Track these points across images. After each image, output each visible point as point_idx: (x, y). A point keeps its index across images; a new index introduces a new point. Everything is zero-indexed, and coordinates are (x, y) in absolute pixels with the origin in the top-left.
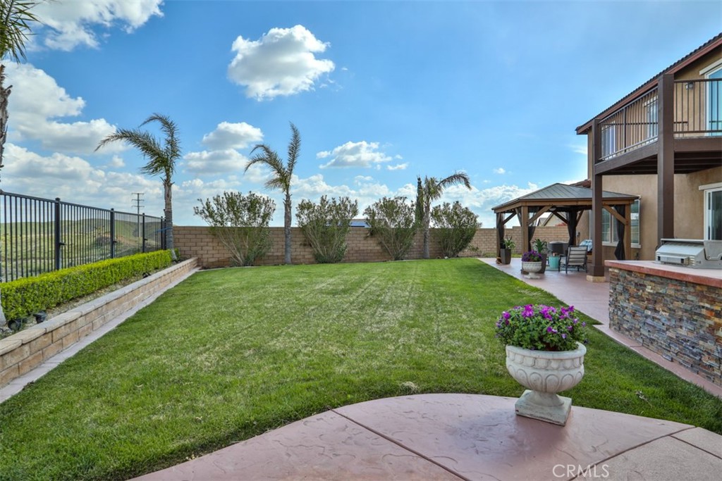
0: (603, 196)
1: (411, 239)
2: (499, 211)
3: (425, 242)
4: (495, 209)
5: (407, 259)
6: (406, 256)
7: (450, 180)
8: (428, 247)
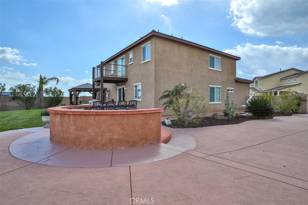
0: (95, 88)
1: (34, 101)
2: (70, 91)
3: (41, 102)
4: (69, 90)
5: (32, 109)
6: (32, 108)
7: (51, 79)
8: (42, 104)
